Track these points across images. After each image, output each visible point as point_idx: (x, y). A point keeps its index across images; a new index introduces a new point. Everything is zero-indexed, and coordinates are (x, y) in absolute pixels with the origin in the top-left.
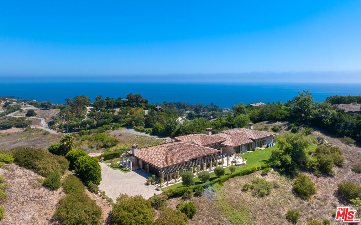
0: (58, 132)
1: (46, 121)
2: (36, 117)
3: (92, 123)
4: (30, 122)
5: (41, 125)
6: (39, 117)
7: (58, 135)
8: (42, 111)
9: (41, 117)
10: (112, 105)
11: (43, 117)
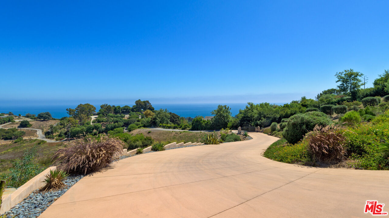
0: (57, 140)
1: (42, 132)
2: (31, 128)
3: (100, 128)
4: (23, 134)
5: (36, 136)
6: (35, 128)
7: (57, 143)
8: (39, 122)
9: (37, 128)
10: (121, 112)
11: (39, 128)
